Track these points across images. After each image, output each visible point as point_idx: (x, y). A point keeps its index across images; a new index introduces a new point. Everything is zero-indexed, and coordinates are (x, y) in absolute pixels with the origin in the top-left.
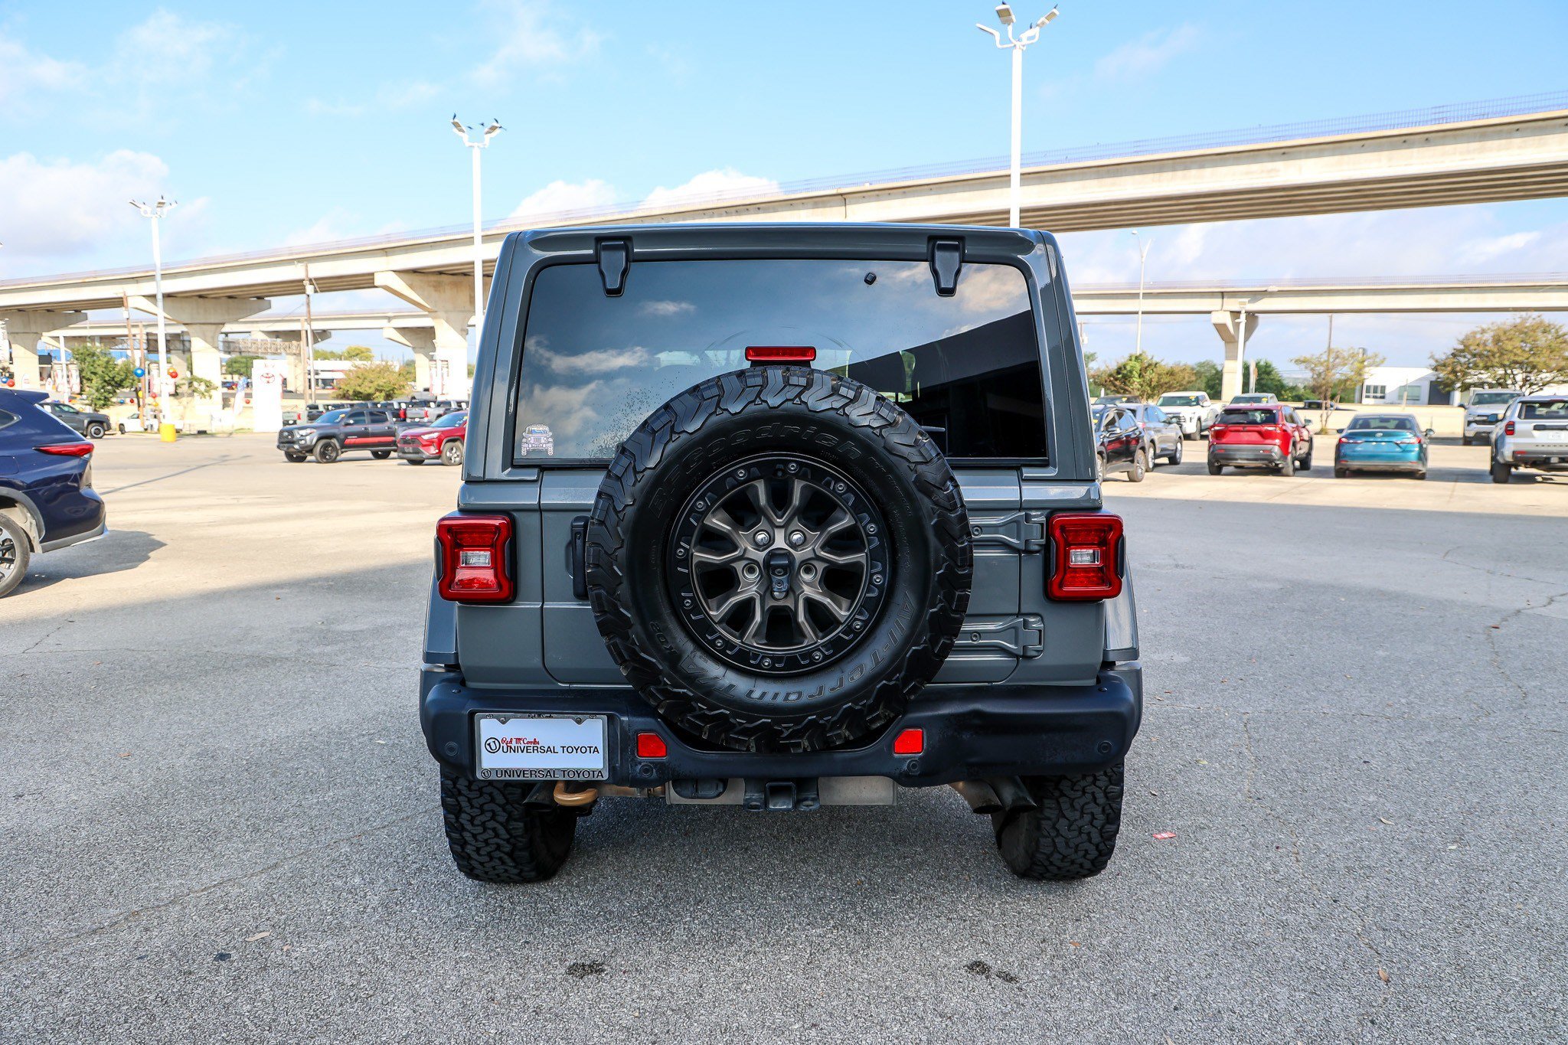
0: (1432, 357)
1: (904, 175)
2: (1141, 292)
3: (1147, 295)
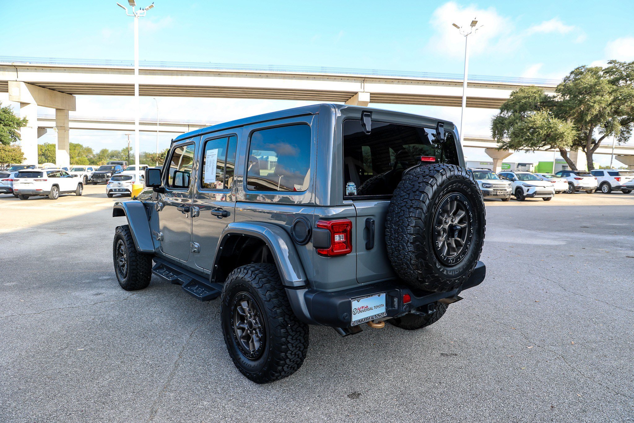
1: (106, 63)
2: (158, 123)
3: (160, 124)
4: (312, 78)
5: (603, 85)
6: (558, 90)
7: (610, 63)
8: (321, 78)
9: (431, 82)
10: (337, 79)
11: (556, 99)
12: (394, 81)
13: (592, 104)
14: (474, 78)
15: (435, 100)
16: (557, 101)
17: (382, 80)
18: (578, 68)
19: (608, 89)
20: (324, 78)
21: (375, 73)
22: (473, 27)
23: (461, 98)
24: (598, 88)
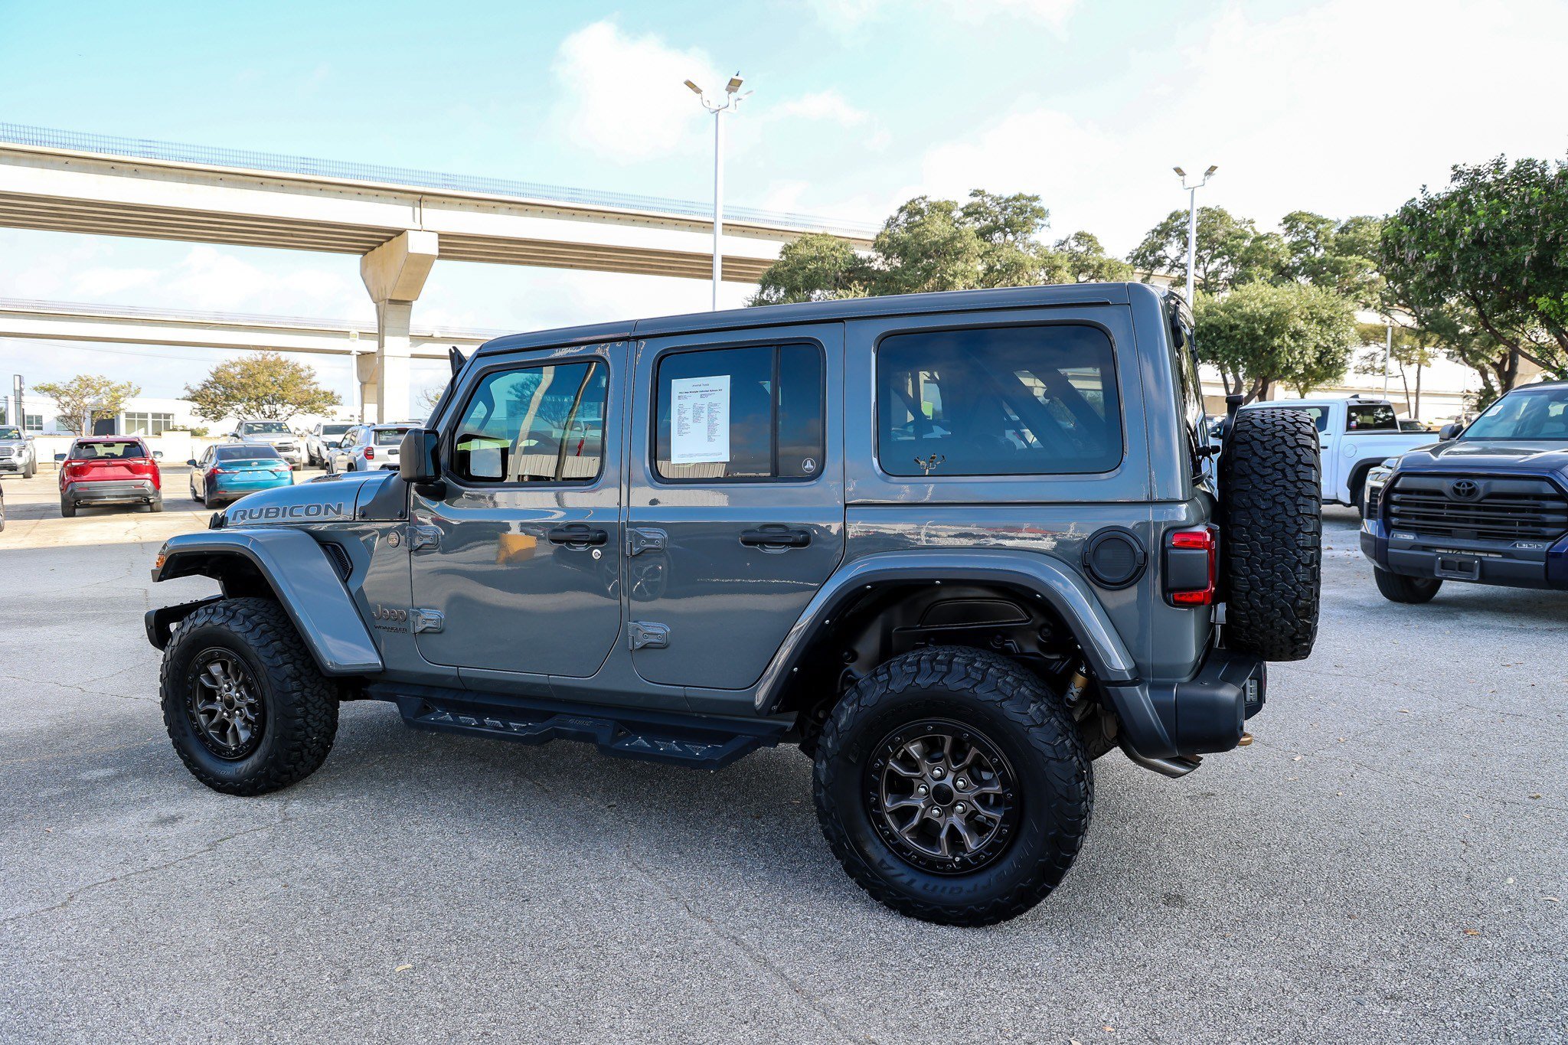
0: (187, 388)
4: (276, 185)
5: (967, 240)
6: (878, 246)
7: (974, 194)
8: (300, 187)
9: (589, 213)
10: (345, 192)
11: (875, 266)
12: (498, 207)
13: (951, 279)
14: (689, 209)
15: (596, 256)
16: (875, 269)
17: (468, 201)
18: (913, 201)
19: (977, 248)
20: (311, 188)
21: (449, 183)
22: (733, 93)
23: (710, 258)
24: (959, 245)
